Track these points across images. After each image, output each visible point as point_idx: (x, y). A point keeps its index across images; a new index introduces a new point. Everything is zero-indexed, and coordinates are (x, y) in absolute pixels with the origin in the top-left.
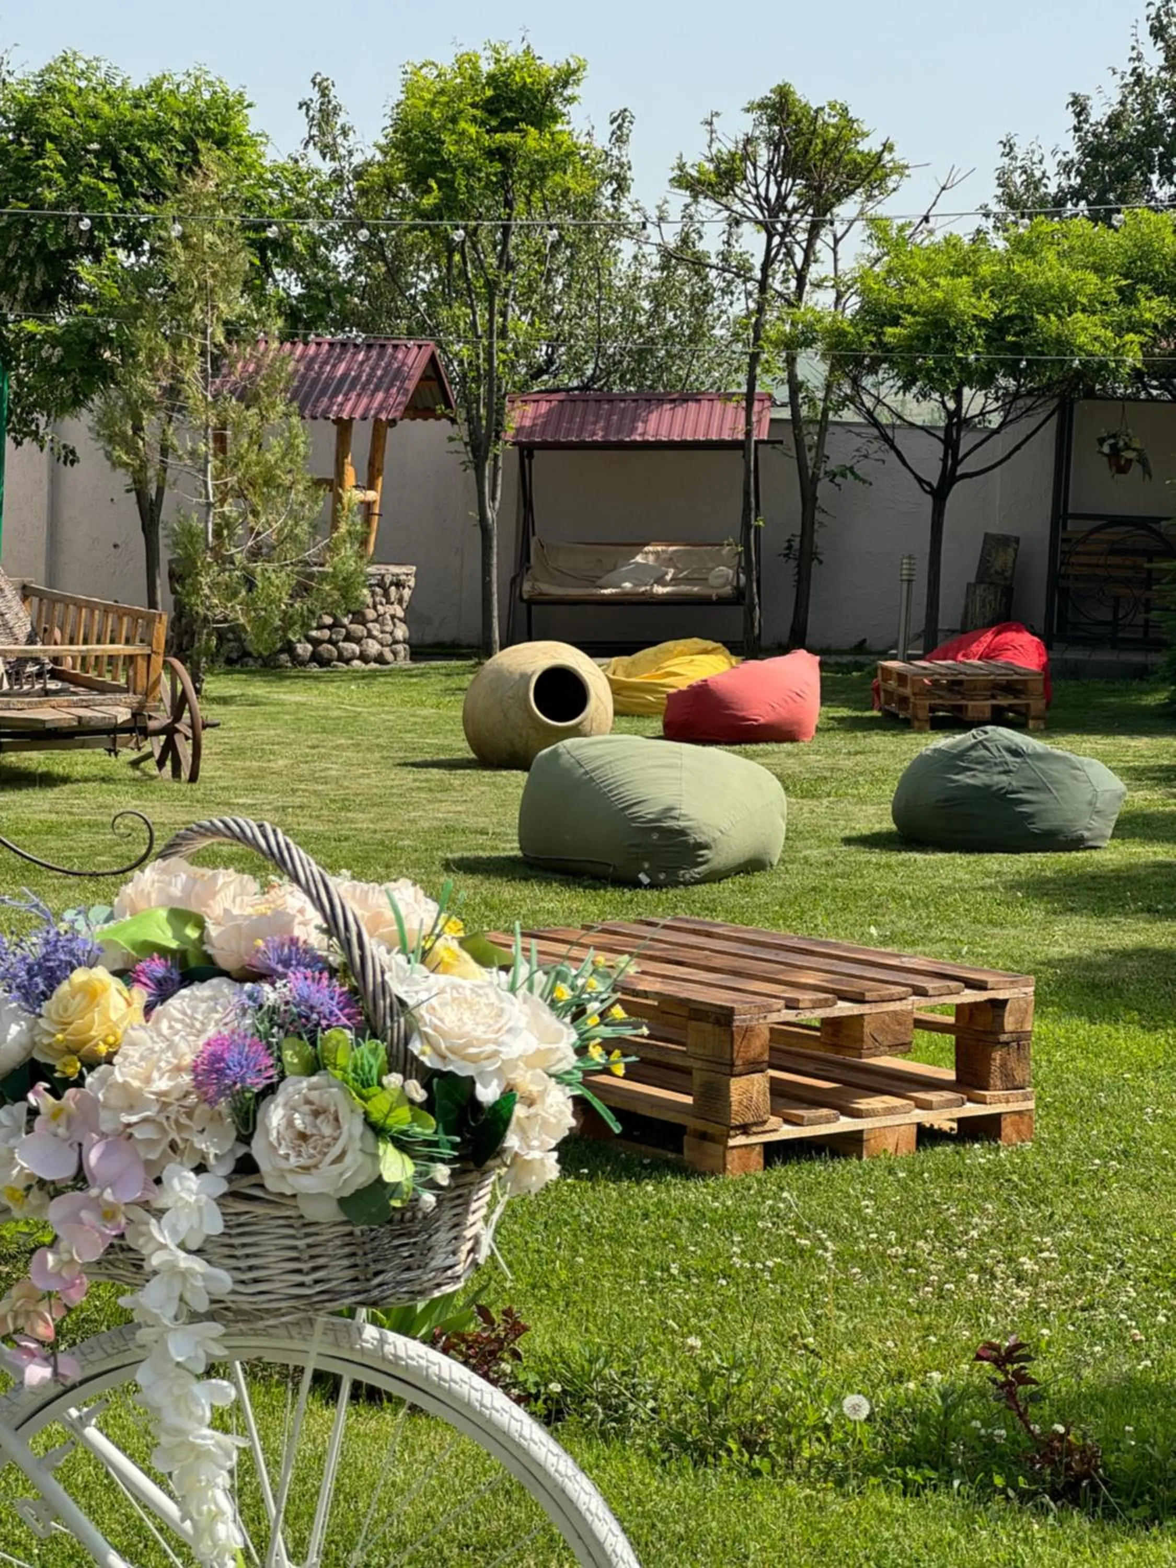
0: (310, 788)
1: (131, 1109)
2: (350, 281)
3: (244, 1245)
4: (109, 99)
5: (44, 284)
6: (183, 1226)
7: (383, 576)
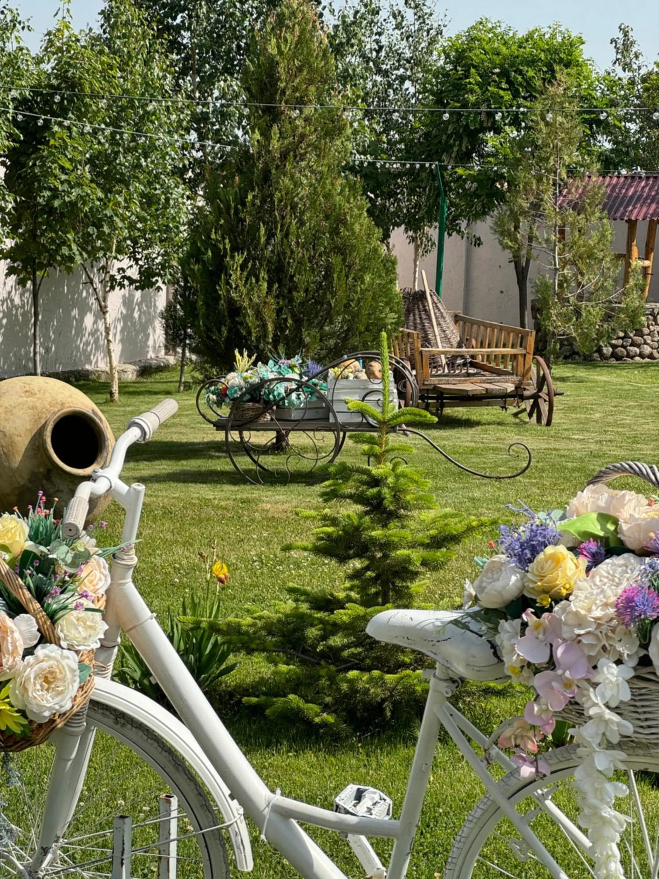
0: (615, 430)
1: (580, 626)
2: (638, 140)
3: (643, 706)
4: (505, 43)
5: (467, 148)
6: (608, 694)
7: (653, 309)
